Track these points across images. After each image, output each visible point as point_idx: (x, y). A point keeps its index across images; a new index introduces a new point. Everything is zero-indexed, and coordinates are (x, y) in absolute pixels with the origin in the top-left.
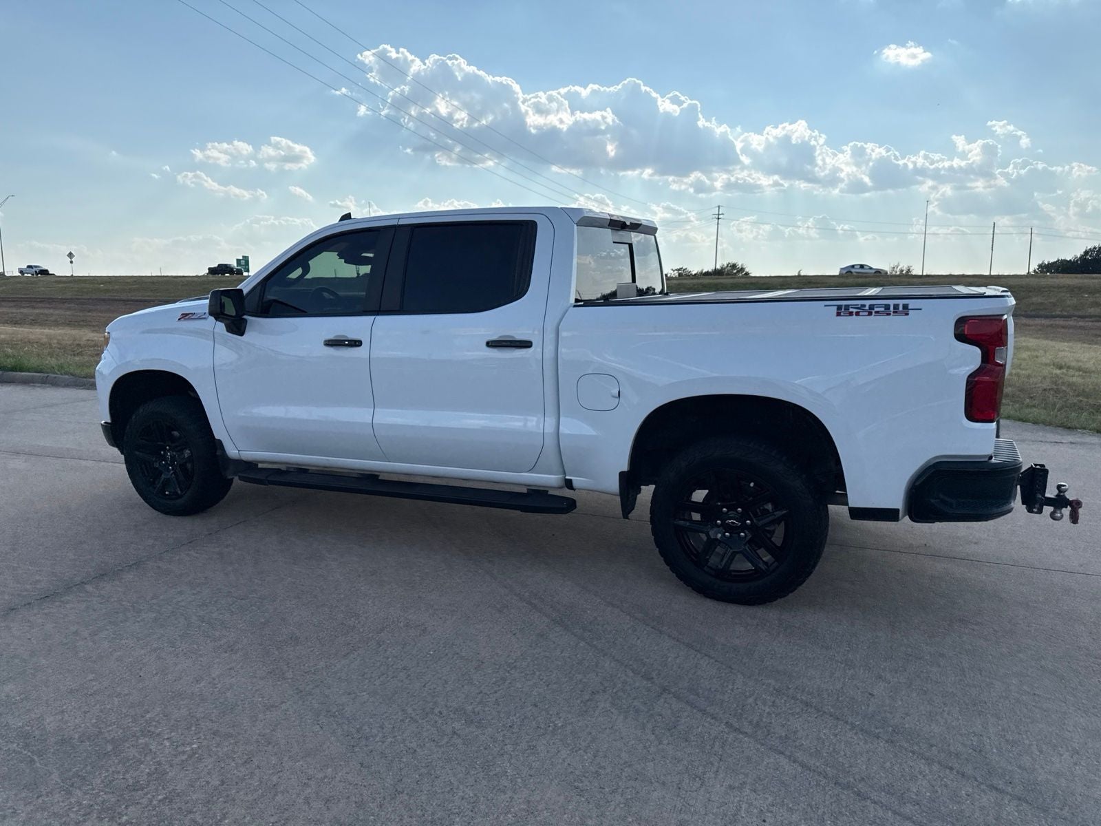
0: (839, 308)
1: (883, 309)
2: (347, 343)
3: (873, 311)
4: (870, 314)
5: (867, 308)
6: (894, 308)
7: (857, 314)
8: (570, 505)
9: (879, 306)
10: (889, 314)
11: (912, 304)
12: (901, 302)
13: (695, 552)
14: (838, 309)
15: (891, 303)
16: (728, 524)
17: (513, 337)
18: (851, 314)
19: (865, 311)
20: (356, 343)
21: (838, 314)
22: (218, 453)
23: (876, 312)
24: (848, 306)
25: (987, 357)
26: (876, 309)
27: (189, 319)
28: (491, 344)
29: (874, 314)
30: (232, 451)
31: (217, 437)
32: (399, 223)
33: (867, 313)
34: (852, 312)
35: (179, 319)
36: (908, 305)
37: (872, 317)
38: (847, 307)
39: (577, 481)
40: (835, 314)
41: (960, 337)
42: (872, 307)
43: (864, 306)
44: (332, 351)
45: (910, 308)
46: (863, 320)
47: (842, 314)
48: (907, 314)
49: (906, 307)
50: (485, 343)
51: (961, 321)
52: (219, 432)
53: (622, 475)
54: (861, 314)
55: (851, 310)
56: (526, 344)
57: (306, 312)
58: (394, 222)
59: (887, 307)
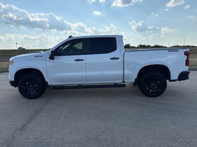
2: (80, 60)
8: (124, 86)
16: (152, 85)
17: (115, 57)
20: (82, 60)
22: (46, 84)
25: (188, 57)
27: (38, 57)
30: (50, 84)
35: (35, 57)
39: (126, 81)
40: (168, 52)
41: (185, 54)
43: (172, 50)
46: (173, 52)
48: (178, 51)
50: (110, 59)
52: (47, 80)
53: (136, 79)
55: (170, 51)
56: (118, 58)
59: (175, 50)
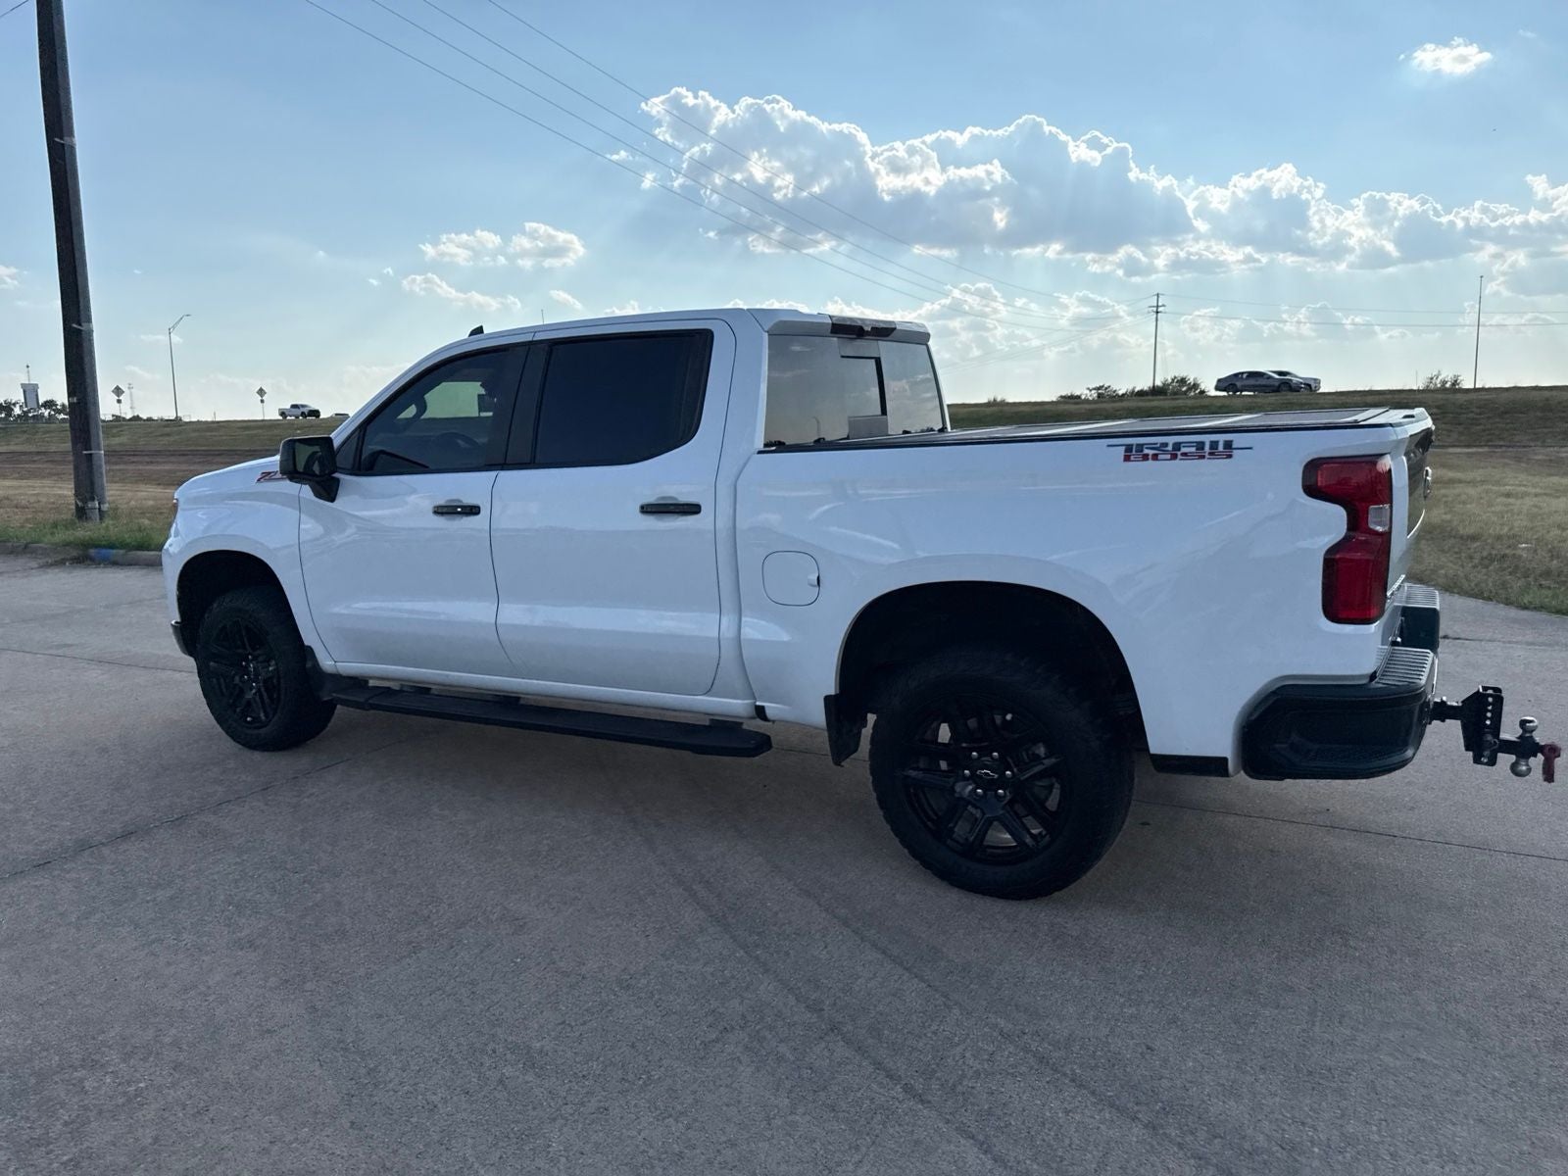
0: (1129, 448)
1: (1193, 449)
2: (459, 510)
3: (1179, 453)
4: (1174, 457)
5: (1170, 448)
6: (1211, 448)
7: (1155, 457)
8: (763, 743)
9: (1189, 444)
10: (1203, 457)
11: (1238, 439)
12: (1221, 438)
13: (935, 818)
14: (1126, 451)
15: (1207, 439)
16: (980, 777)
17: (675, 499)
18: (1145, 457)
19: (1165, 452)
20: (473, 510)
21: (1127, 459)
22: (309, 665)
23: (1185, 454)
24: (1142, 445)
25: (1356, 521)
26: (1184, 450)
27: (271, 480)
28: (648, 509)
29: (1179, 457)
30: (326, 663)
31: (306, 643)
32: (535, 339)
33: (1169, 456)
34: (1148, 455)
35: (259, 480)
36: (1231, 441)
37: (1176, 462)
38: (1140, 447)
39: (772, 708)
40: (1122, 458)
41: (1312, 490)
42: (1177, 446)
43: (1166, 445)
44: (441, 522)
45: (1234, 446)
46: (1165, 467)
47: (1132, 458)
48: (1230, 456)
49: (1228, 445)
50: (638, 509)
51: (1313, 467)
52: (309, 638)
53: (829, 700)
54: (1160, 457)
55: (1146, 451)
56: (693, 509)
57: (427, 467)
58: (528, 338)
59: (1200, 446)
